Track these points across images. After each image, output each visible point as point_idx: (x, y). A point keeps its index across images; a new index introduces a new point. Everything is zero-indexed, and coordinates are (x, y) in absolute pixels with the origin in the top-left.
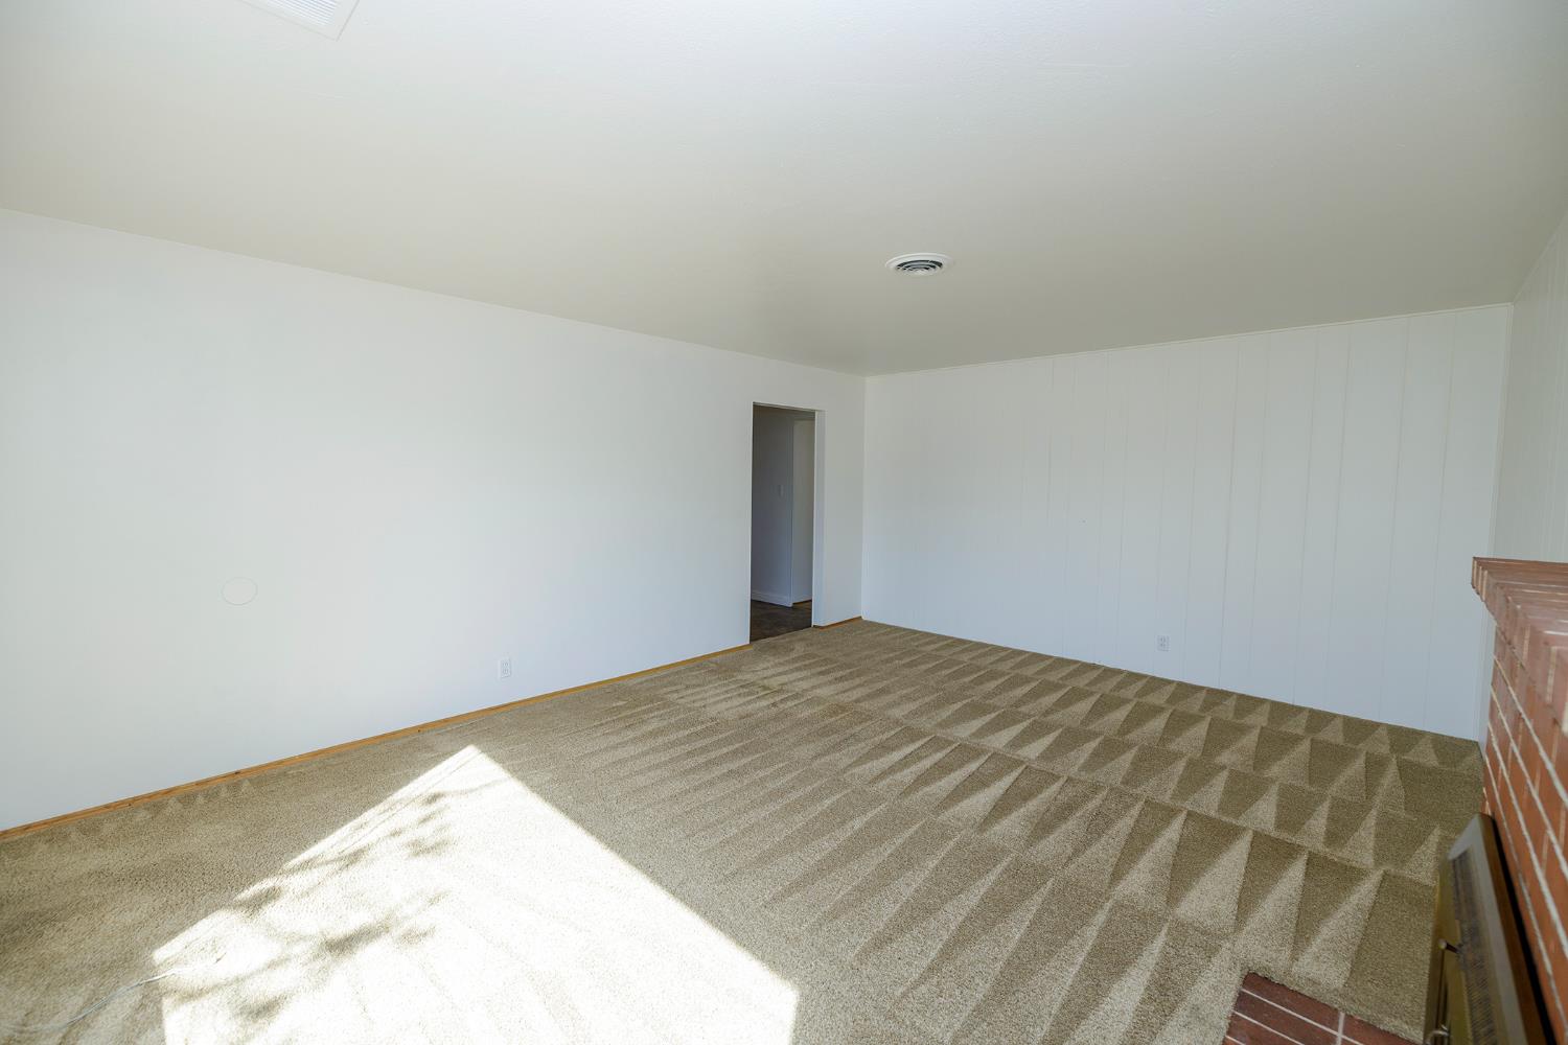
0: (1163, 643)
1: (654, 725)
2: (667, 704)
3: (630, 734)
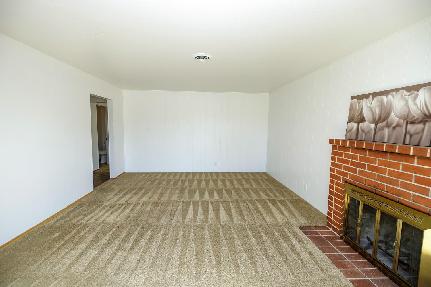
0: (216, 164)
1: (90, 237)
2: (85, 226)
3: (82, 246)
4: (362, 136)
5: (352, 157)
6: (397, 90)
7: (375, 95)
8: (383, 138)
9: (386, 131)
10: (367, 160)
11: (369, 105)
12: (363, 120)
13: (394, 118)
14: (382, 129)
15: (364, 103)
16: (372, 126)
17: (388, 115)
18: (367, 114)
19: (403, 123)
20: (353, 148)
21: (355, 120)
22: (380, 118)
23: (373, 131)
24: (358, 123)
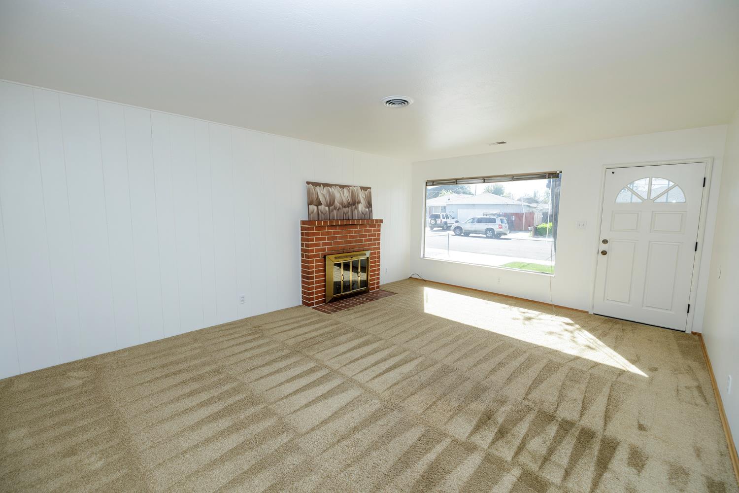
4: (322, 216)
5: (328, 233)
6: (336, 185)
7: (325, 185)
8: (334, 217)
9: (335, 212)
10: (338, 233)
11: (322, 192)
12: (320, 204)
13: (337, 204)
14: (332, 211)
15: (318, 189)
16: (327, 208)
17: (334, 202)
18: (322, 199)
19: (341, 207)
20: (328, 226)
21: (315, 203)
22: (330, 203)
23: (328, 212)
24: (317, 206)
